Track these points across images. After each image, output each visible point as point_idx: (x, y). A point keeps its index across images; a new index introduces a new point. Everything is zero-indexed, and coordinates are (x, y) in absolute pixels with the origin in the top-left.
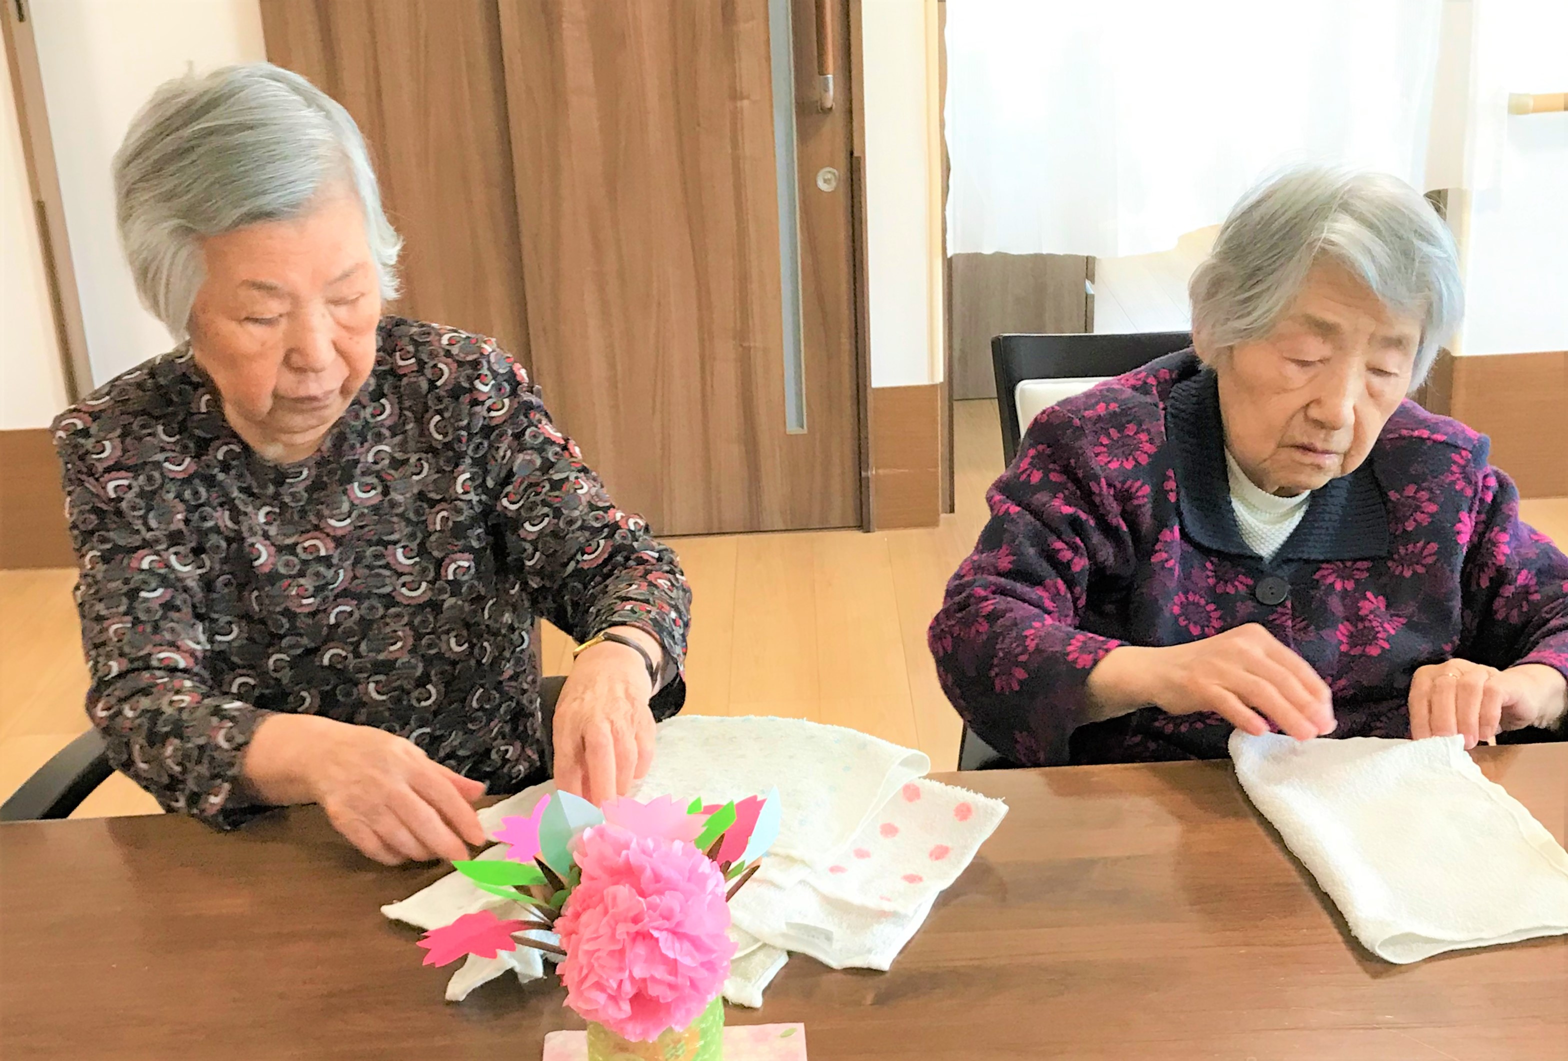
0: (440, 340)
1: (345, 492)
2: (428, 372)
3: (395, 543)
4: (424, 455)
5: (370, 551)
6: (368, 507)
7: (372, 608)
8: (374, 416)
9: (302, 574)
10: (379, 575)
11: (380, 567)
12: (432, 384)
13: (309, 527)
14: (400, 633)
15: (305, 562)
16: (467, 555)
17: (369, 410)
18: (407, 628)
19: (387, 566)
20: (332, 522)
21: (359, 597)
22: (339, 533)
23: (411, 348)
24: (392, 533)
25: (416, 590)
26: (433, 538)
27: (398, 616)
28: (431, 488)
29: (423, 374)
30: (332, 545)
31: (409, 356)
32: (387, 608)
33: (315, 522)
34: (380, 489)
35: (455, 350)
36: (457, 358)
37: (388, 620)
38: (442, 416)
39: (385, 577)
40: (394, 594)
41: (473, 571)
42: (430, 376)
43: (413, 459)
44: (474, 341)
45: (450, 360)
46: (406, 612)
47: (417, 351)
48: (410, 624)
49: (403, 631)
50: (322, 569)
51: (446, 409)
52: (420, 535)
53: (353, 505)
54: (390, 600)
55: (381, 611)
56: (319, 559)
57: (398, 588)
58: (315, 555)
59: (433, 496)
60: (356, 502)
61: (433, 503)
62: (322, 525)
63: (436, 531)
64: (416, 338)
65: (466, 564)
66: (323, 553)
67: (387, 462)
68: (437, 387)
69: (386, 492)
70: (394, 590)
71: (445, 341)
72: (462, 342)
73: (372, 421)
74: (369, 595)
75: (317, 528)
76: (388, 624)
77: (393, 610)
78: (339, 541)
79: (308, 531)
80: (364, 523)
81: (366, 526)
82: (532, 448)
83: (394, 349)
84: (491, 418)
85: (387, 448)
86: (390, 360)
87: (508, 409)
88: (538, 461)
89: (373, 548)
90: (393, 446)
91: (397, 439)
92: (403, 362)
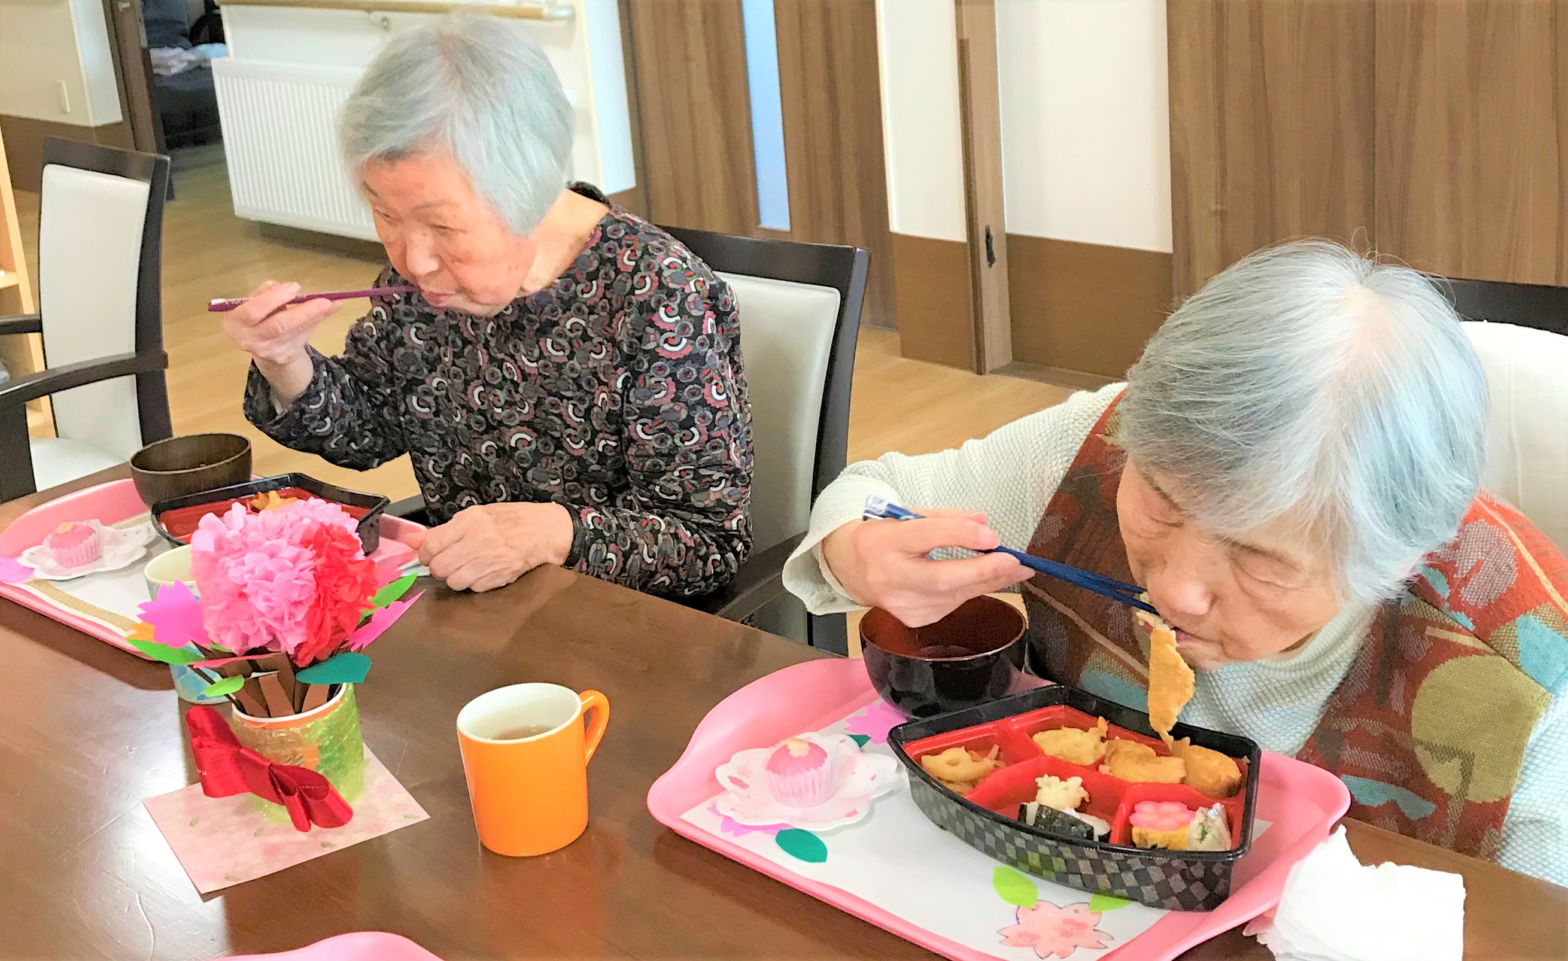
4: (605, 342)
5: (549, 400)
7: (546, 445)
8: (583, 292)
9: (500, 387)
10: (553, 421)
11: (555, 414)
15: (504, 379)
16: (615, 437)
19: (560, 416)
20: (524, 359)
21: (537, 432)
24: (567, 391)
25: (576, 444)
26: (595, 410)
27: (562, 458)
28: (602, 370)
33: (512, 352)
35: (666, 274)
36: (663, 280)
40: (562, 439)
44: (689, 274)
52: (587, 403)
55: (552, 450)
56: (512, 382)
57: (565, 436)
61: (600, 382)
63: (597, 405)
64: (649, 247)
65: (614, 444)
66: (516, 378)
69: (571, 357)
70: (562, 437)
71: (667, 261)
72: (679, 270)
75: (513, 357)
77: (559, 452)
78: (524, 375)
80: (547, 374)
81: (548, 377)
82: (686, 403)
83: (628, 246)
84: (663, 348)
85: (583, 323)
86: (618, 250)
87: (683, 348)
88: (684, 415)
89: (552, 398)
90: (588, 322)
91: (592, 318)
92: (626, 261)
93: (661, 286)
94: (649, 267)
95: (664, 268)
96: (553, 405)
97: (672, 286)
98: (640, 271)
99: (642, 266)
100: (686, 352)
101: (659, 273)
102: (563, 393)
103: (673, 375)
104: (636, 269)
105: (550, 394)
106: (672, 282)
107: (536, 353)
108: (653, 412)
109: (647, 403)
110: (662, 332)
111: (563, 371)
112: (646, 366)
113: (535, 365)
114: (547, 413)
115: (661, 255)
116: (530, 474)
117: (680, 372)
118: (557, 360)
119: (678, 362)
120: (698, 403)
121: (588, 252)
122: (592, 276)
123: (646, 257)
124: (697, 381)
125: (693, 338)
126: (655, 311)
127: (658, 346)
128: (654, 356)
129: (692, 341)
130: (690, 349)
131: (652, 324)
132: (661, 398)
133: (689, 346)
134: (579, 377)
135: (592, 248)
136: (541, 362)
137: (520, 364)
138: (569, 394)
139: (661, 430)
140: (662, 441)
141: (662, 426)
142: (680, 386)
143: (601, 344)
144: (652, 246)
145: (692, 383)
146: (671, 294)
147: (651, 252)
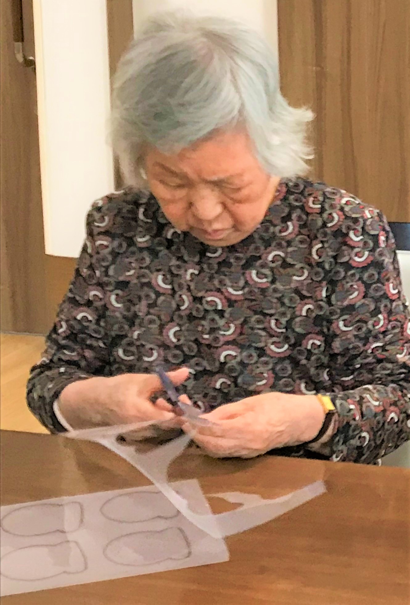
0: (340, 200)
1: (243, 274)
2: (325, 215)
3: (271, 315)
4: (305, 266)
5: (255, 318)
6: (259, 288)
7: (250, 356)
8: (281, 232)
9: (204, 318)
10: (256, 334)
11: (259, 329)
12: (324, 225)
13: (212, 287)
14: (265, 375)
15: (206, 311)
16: (320, 337)
17: (278, 228)
18: (271, 372)
19: (264, 329)
20: (230, 290)
21: (242, 347)
22: (233, 298)
23: (321, 198)
24: (270, 309)
25: (281, 348)
26: (298, 319)
27: (266, 363)
28: (305, 288)
29: (321, 216)
30: (227, 304)
31: (318, 202)
32: (260, 356)
33: (218, 286)
34: (270, 279)
35: (347, 209)
36: (347, 214)
37: (259, 365)
38: (323, 245)
39: (261, 336)
40: (265, 348)
41: (322, 349)
42: (325, 219)
43: (298, 266)
44: (361, 207)
45: (341, 213)
46: (271, 361)
47: (324, 201)
48: (273, 369)
49: (268, 374)
50: (217, 317)
51: (327, 242)
52: (289, 316)
53: (246, 283)
54: (262, 352)
55: (255, 358)
56: (216, 311)
57: (269, 345)
58: (213, 308)
59: (305, 293)
60: (251, 282)
61: (303, 297)
62: (223, 290)
63: (301, 316)
64: (327, 194)
65: (318, 343)
66: (220, 307)
67: (280, 263)
68: (327, 227)
69: (273, 282)
70: (266, 346)
71: (344, 201)
72: (354, 205)
73: (278, 234)
74: (250, 346)
75: (219, 290)
76: (258, 367)
77: (263, 359)
78: (231, 302)
79: (211, 290)
80: (253, 298)
81: (254, 300)
82: (372, 297)
83: (310, 195)
84: (354, 261)
85: (282, 254)
86: (304, 200)
87: (366, 259)
88: (372, 307)
89: (257, 316)
90: (286, 253)
91: (290, 249)
92: (313, 205)
93: (347, 217)
94: (332, 206)
95: (343, 206)
96: (259, 322)
97: (354, 216)
98: (326, 210)
99: (327, 206)
100: (369, 261)
101: (342, 209)
102: (266, 311)
103: (360, 279)
104: (323, 210)
105: (256, 313)
106: (354, 213)
107: (242, 283)
108: (351, 309)
109: (346, 303)
110: (353, 248)
111: (266, 294)
112: (343, 274)
113: (240, 293)
114: (252, 329)
115: (337, 197)
116: (240, 380)
117: (366, 276)
118: (260, 286)
119: (365, 268)
120: (382, 296)
121: (278, 202)
122: (286, 219)
123: (327, 200)
124: (379, 281)
125: (372, 250)
126: (347, 235)
127: (351, 258)
128: (348, 266)
129: (371, 253)
130: (371, 258)
131: (345, 244)
132: (356, 297)
133: (370, 257)
134: (283, 296)
135: (281, 200)
136: (246, 290)
137: (226, 294)
138: (272, 311)
139: (358, 321)
140: (359, 329)
141: (357, 319)
142: (368, 286)
143: (302, 268)
144: (328, 192)
145: (375, 283)
146: (356, 220)
147: (329, 196)
